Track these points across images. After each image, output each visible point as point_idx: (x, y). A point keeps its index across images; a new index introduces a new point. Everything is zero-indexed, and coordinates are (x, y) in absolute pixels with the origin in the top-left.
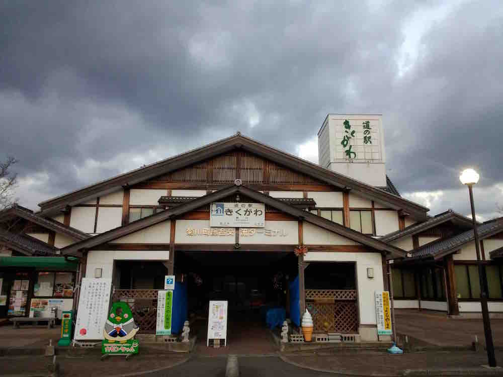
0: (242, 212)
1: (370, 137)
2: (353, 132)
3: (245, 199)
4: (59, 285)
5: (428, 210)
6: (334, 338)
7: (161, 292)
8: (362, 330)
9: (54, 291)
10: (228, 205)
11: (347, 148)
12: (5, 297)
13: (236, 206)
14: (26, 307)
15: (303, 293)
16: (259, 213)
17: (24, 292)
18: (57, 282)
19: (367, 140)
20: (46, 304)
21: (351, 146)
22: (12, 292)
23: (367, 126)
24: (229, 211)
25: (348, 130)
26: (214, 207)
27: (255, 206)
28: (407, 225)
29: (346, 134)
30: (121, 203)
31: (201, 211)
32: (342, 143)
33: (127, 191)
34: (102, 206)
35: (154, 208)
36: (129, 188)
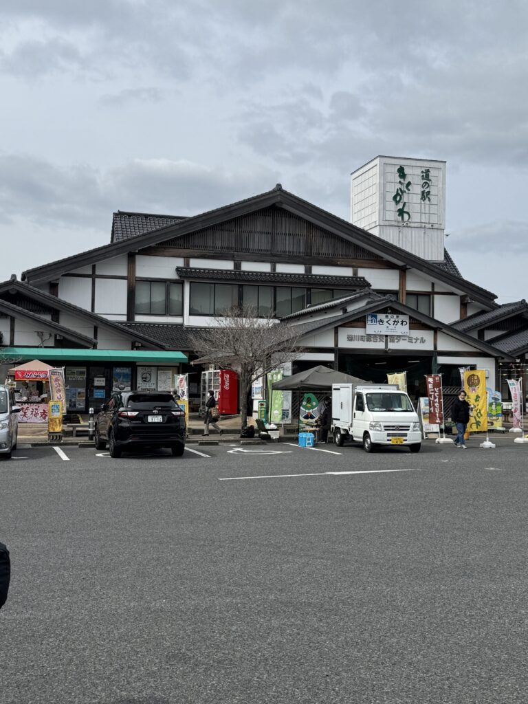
0: (391, 322)
2: (409, 183)
3: (395, 312)
5: (496, 297)
10: (381, 316)
11: (400, 206)
13: (387, 317)
16: (404, 323)
19: (425, 195)
21: (405, 204)
23: (426, 175)
24: (381, 321)
25: (402, 180)
26: (370, 318)
27: (401, 318)
28: (469, 313)
29: (400, 186)
30: (125, 274)
31: (359, 320)
32: (395, 198)
33: (131, 258)
34: (102, 276)
35: (167, 283)
36: (135, 254)
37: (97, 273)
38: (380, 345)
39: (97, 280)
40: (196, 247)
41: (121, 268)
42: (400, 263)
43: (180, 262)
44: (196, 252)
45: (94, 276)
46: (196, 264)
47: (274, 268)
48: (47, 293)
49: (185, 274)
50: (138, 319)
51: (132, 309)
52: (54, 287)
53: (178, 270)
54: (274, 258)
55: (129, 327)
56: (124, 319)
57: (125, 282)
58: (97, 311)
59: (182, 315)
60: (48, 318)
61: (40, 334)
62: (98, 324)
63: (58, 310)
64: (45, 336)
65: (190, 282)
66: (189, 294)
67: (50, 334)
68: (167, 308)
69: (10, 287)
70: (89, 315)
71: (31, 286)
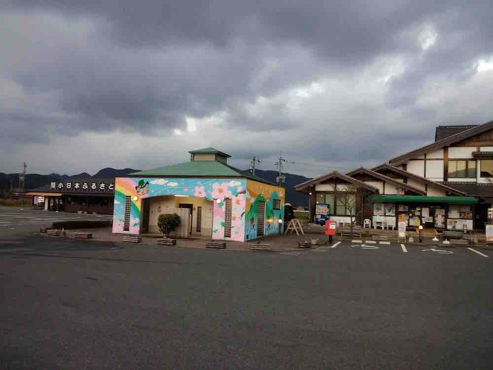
4: (463, 212)
9: (460, 215)
12: (432, 218)
14: (445, 223)
17: (442, 216)
18: (461, 211)
20: (456, 222)
22: (435, 215)
30: (443, 158)
33: (446, 149)
34: (429, 159)
35: (467, 160)
36: (448, 147)
37: (427, 157)
39: (427, 162)
40: (485, 140)
41: (440, 154)
43: (474, 149)
44: (484, 143)
45: (425, 160)
46: (484, 149)
48: (401, 169)
49: (477, 157)
50: (450, 180)
51: (446, 175)
52: (405, 166)
53: (473, 154)
55: (445, 184)
56: (442, 180)
57: (443, 161)
58: (427, 177)
59: (476, 177)
60: (401, 181)
61: (397, 189)
62: (427, 184)
63: (406, 177)
64: (400, 190)
65: (480, 160)
66: (480, 166)
67: (402, 189)
68: (467, 173)
69: (383, 167)
70: (422, 179)
71: (393, 167)
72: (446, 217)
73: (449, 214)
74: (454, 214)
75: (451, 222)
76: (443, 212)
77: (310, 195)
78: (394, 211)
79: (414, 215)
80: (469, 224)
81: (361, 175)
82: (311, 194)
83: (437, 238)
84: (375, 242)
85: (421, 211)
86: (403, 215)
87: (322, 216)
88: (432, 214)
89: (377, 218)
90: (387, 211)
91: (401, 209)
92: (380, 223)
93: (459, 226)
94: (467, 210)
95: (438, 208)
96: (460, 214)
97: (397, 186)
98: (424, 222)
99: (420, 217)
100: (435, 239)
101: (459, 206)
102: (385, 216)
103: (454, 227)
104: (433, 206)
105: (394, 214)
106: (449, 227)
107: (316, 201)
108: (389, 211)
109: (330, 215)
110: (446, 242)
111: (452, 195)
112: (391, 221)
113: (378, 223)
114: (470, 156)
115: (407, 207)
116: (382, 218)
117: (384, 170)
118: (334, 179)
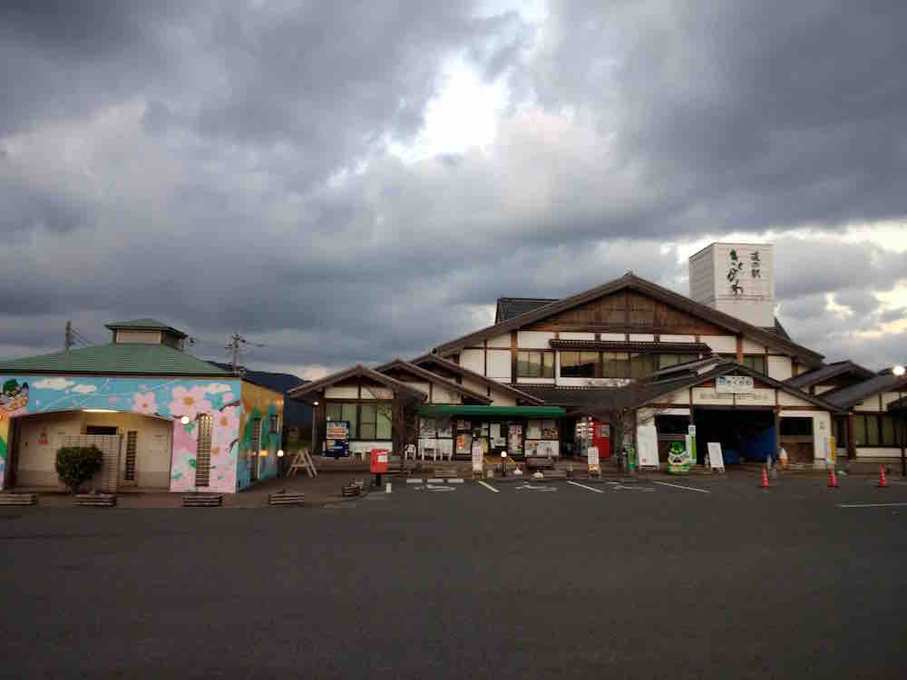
0: (738, 383)
1: (758, 271)
2: (741, 264)
3: (740, 374)
4: (546, 430)
5: (823, 357)
6: (800, 466)
7: (687, 436)
8: (816, 462)
9: (543, 434)
10: (728, 378)
11: (734, 283)
12: (504, 439)
13: (734, 378)
14: (522, 447)
15: (779, 439)
16: (749, 383)
17: (519, 435)
18: (544, 428)
19: (755, 273)
20: (538, 444)
21: (737, 282)
22: (509, 435)
24: (729, 382)
25: (734, 261)
26: (718, 380)
27: (746, 378)
29: (733, 267)
30: (509, 345)
31: (709, 381)
32: (729, 276)
33: (514, 333)
34: (490, 349)
35: (541, 352)
36: (517, 330)
37: (488, 346)
38: (729, 402)
39: (488, 351)
40: (564, 323)
41: (506, 341)
42: (737, 331)
43: (552, 335)
44: (565, 328)
45: (486, 348)
46: (565, 336)
47: (628, 337)
48: (451, 361)
49: (556, 346)
50: (520, 380)
51: (515, 372)
52: (456, 357)
53: (551, 342)
54: (628, 329)
55: (514, 387)
56: (509, 381)
57: (509, 353)
58: (488, 375)
59: (554, 377)
60: (453, 381)
61: (451, 394)
62: (490, 385)
63: (460, 375)
64: (455, 396)
65: (560, 351)
66: (561, 359)
67: (458, 395)
68: (542, 372)
69: (427, 360)
70: (482, 378)
71: (439, 357)
72: (524, 437)
73: (528, 434)
74: (534, 433)
75: (531, 445)
76: (519, 430)
77: (316, 406)
78: (451, 430)
79: (479, 436)
80: (555, 447)
81: (397, 371)
82: (316, 403)
83: (520, 469)
84: (441, 480)
85: (488, 430)
86: (463, 437)
87: (338, 442)
88: (504, 433)
89: (426, 442)
90: (439, 430)
91: (461, 427)
92: (431, 450)
93: (541, 452)
94: (551, 426)
95: (512, 424)
96: (543, 432)
97: (450, 390)
98: (493, 447)
99: (488, 439)
100: (518, 472)
101: (540, 419)
102: (437, 438)
103: (535, 452)
104: (504, 420)
105: (450, 436)
106: (528, 453)
107: (325, 418)
108: (443, 431)
109: (349, 440)
110: (538, 475)
111: (526, 403)
112: (446, 446)
113: (426, 450)
114: (544, 345)
115: (469, 424)
116: (434, 443)
117: (428, 364)
118: (357, 379)
